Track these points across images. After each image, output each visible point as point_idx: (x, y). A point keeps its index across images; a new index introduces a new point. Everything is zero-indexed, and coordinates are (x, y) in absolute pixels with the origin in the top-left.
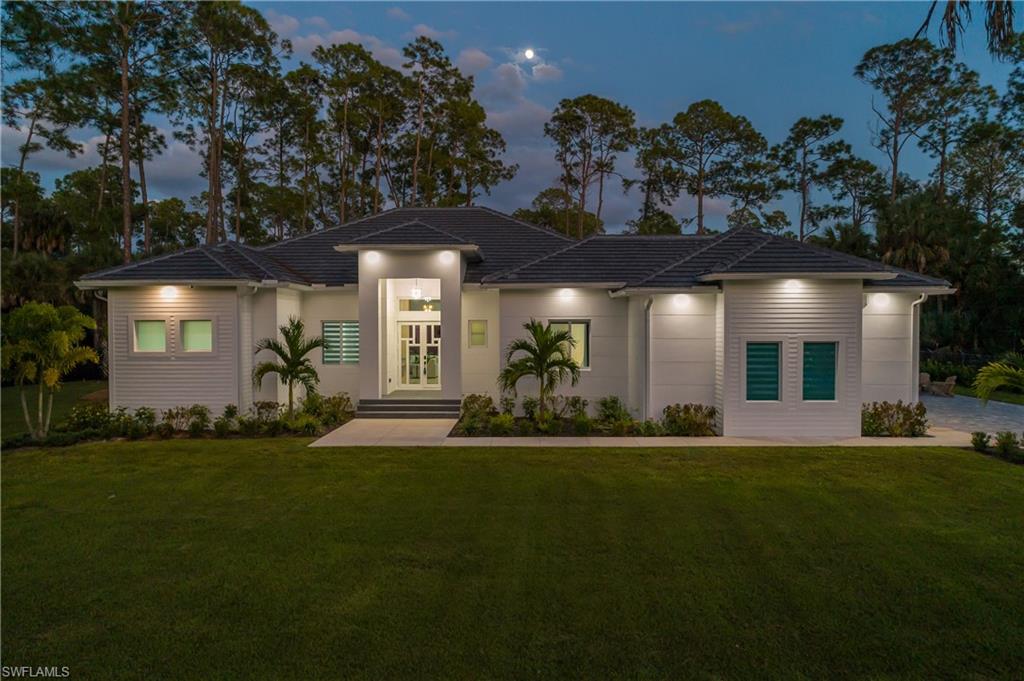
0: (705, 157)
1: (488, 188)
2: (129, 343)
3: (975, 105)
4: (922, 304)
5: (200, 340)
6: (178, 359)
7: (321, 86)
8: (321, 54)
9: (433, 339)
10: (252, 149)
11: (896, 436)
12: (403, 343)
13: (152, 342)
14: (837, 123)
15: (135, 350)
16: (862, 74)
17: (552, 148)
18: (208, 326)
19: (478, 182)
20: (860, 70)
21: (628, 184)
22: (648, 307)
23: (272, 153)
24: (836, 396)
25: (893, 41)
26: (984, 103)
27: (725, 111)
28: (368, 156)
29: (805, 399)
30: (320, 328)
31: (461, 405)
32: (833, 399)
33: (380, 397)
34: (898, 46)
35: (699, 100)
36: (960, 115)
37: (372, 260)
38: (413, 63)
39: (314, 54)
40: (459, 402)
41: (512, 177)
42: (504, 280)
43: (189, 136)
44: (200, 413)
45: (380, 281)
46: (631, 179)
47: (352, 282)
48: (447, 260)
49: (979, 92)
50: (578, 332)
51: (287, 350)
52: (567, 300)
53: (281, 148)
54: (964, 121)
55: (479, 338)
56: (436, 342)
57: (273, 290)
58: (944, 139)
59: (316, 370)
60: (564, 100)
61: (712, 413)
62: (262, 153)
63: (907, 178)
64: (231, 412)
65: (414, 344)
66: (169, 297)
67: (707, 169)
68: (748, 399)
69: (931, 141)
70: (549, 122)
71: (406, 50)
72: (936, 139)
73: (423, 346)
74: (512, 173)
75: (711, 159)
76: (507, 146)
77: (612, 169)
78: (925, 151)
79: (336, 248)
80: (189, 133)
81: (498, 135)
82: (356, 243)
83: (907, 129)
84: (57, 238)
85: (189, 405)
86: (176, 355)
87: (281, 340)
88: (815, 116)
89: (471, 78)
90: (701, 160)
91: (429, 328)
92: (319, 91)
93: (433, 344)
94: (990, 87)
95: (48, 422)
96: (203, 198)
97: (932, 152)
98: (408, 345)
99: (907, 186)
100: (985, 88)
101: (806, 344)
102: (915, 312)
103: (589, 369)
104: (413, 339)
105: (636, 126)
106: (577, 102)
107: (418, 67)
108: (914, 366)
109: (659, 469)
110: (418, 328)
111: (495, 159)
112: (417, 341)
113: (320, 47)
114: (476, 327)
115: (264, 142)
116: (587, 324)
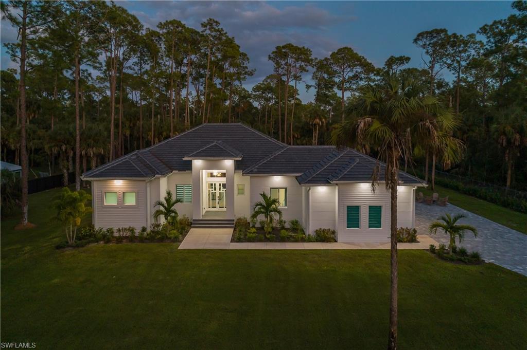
0: (345, 74)
1: (241, 82)
2: (102, 201)
3: (474, 49)
4: (416, 190)
5: (131, 200)
6: (122, 208)
7: (161, 38)
8: (161, 26)
9: (222, 189)
10: (127, 67)
11: (405, 242)
12: (209, 191)
13: (111, 201)
14: (408, 59)
15: (105, 204)
16: (417, 43)
17: (272, 64)
18: (134, 194)
19: (236, 79)
20: (416, 41)
21: (308, 87)
22: (309, 190)
23: (136, 68)
24: (382, 226)
25: (430, 29)
26: (479, 48)
27: (355, 52)
28: (182, 67)
29: (370, 227)
30: (175, 187)
31: (234, 222)
32: (380, 227)
33: (201, 218)
34: (432, 31)
35: (342, 47)
36: (467, 53)
37: (197, 163)
38: (206, 30)
39: (158, 26)
40: (233, 220)
41: (252, 75)
42: (252, 172)
43: (100, 68)
44: (132, 230)
45: (201, 171)
46: (310, 85)
47: (189, 170)
48: (229, 163)
49: (476, 43)
50: (282, 192)
51: (166, 205)
52: (277, 180)
53: (141, 65)
54: (469, 56)
55: (241, 192)
56: (223, 190)
57: (159, 178)
58: (459, 65)
59: (177, 212)
60: (278, 47)
61: (334, 233)
62: (132, 69)
63: (444, 81)
64: (144, 229)
65: (214, 191)
66: (118, 184)
67: (347, 78)
68: (348, 227)
69: (453, 66)
70: (270, 54)
71: (202, 24)
72: (455, 65)
73: (218, 192)
74: (253, 73)
75: (348, 74)
76: (250, 61)
77: (301, 79)
78: (450, 71)
79: (183, 159)
80: (100, 66)
81: (245, 55)
82: (190, 157)
83: (441, 61)
84: (34, 112)
85: (127, 227)
86: (121, 206)
87: (164, 202)
88: (397, 56)
89: (233, 38)
90: (343, 75)
91: (220, 185)
92: (160, 40)
93: (221, 191)
94: (481, 41)
95: (75, 236)
96: (97, 79)
97: (453, 72)
98: (211, 192)
99: (444, 84)
100: (478, 42)
101: (369, 206)
102: (413, 193)
103: (286, 208)
104: (213, 189)
105: (313, 57)
106: (284, 47)
107: (208, 32)
108: (413, 214)
109: (310, 262)
110: (215, 184)
111: (245, 65)
112: (215, 189)
113: (161, 23)
114: (240, 187)
115: (132, 63)
116: (286, 189)
